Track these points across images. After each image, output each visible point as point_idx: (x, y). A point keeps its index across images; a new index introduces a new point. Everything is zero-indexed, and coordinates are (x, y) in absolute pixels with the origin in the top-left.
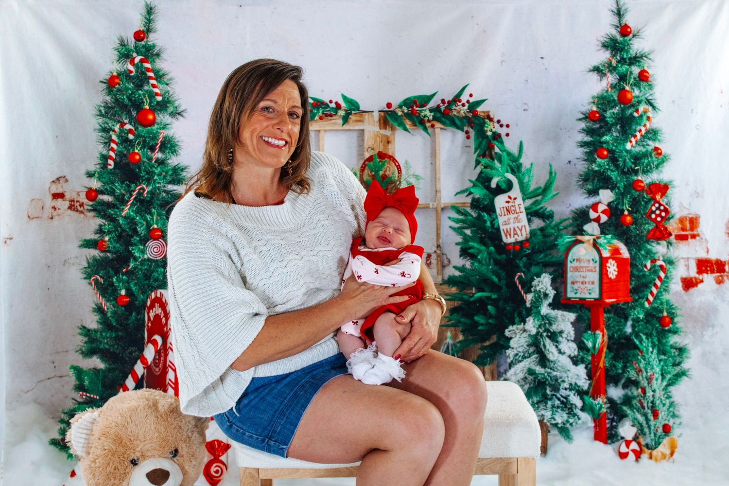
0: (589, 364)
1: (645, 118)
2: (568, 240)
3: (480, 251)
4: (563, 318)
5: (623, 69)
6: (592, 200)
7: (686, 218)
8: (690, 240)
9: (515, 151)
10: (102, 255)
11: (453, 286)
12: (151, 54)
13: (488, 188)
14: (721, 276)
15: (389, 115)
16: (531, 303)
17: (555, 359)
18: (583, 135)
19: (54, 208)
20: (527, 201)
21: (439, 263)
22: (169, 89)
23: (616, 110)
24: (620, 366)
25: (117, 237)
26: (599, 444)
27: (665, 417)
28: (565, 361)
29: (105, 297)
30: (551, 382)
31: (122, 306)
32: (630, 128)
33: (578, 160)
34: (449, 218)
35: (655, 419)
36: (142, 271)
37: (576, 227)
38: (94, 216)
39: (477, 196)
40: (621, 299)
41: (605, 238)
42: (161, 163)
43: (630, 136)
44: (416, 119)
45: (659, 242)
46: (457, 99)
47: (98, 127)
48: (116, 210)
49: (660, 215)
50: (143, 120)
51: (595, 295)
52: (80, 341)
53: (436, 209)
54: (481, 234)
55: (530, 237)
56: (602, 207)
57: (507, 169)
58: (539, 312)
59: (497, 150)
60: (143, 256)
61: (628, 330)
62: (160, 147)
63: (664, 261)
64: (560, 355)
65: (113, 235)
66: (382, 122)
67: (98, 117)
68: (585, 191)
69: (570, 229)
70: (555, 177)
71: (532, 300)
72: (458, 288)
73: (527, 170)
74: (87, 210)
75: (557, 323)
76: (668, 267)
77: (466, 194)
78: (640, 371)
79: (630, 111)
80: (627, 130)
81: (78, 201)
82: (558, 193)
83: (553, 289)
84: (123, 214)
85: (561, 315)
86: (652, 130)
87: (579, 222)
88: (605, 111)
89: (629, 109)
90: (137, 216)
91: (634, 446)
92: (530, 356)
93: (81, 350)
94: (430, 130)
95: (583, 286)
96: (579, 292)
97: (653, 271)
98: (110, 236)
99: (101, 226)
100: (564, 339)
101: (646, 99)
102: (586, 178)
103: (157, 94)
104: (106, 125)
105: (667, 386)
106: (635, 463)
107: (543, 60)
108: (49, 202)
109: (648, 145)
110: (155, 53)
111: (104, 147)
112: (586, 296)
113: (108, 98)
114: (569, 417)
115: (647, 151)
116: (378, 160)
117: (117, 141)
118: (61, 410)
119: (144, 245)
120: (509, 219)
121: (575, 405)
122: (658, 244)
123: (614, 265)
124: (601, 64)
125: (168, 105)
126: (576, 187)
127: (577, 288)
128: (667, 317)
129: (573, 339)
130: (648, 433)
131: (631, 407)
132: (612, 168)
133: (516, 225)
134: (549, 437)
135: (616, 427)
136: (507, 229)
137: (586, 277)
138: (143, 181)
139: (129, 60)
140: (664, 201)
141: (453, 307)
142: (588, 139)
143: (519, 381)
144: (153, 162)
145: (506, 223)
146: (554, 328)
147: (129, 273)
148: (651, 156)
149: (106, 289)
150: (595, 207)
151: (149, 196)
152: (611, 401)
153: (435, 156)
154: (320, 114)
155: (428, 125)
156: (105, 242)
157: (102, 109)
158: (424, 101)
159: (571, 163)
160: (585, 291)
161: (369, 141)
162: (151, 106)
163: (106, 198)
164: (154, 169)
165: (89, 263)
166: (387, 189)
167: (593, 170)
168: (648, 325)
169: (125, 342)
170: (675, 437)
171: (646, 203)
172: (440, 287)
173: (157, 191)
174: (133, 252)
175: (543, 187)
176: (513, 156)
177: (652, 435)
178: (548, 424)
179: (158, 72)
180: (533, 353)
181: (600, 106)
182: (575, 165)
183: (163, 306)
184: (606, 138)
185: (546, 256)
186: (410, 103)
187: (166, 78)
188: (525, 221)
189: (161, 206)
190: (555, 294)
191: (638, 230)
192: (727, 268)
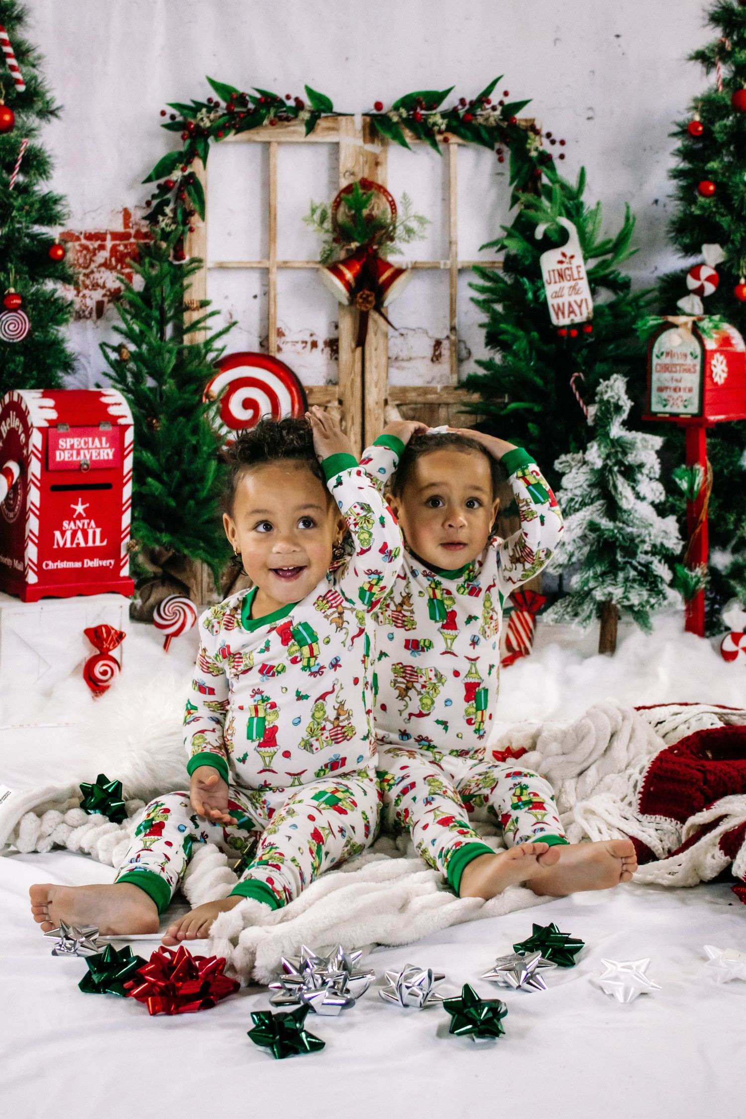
0: (683, 515)
2: (652, 323)
3: (516, 338)
4: (645, 444)
5: (742, 57)
6: (691, 261)
9: (572, 181)
11: (473, 392)
12: (9, 16)
13: (530, 239)
15: (377, 120)
16: (594, 420)
17: (630, 507)
18: (678, 158)
20: (590, 260)
21: (454, 354)
22: (35, 72)
23: (729, 121)
24: (732, 519)
26: (692, 638)
28: (645, 511)
30: (624, 544)
33: (669, 199)
37: (665, 302)
39: (514, 252)
40: (732, 415)
41: (711, 321)
42: (23, 190)
44: (420, 129)
46: (483, 98)
51: (694, 409)
53: (450, 270)
54: (519, 311)
55: (595, 317)
56: (706, 272)
57: (560, 210)
58: (607, 434)
59: (545, 180)
62: (21, 165)
64: (639, 502)
66: (367, 131)
68: (679, 247)
69: (657, 305)
70: (633, 225)
71: (596, 415)
72: (481, 395)
73: (591, 212)
75: (635, 453)
77: (496, 248)
80: (745, 151)
82: (638, 250)
83: (629, 398)
85: (641, 440)
87: (670, 295)
88: (712, 122)
92: (592, 503)
94: (441, 147)
95: (675, 395)
96: (671, 403)
100: (645, 477)
102: (682, 227)
103: (18, 81)
107: (620, 39)
110: (14, 15)
112: (682, 410)
114: (650, 596)
116: (361, 191)
120: (562, 289)
121: (661, 577)
123: (722, 362)
124: (708, 48)
125: (35, 99)
126: (666, 241)
127: (666, 397)
129: (657, 476)
132: (722, 210)
133: (572, 299)
134: (619, 626)
135: (718, 612)
136: (558, 304)
137: (680, 381)
142: (684, 165)
143: (574, 541)
144: (11, 189)
145: (557, 295)
146: (630, 459)
150: (695, 271)
151: (4, 242)
152: (714, 571)
153: (449, 187)
154: (272, 115)
158: (434, 99)
159: (659, 203)
160: (679, 402)
161: (347, 161)
162: (8, 100)
164: (12, 200)
166: (374, 237)
167: (692, 213)
172: (456, 392)
173: (17, 235)
175: (615, 240)
176: (571, 191)
178: (619, 606)
179: (20, 45)
180: (598, 497)
181: (704, 114)
182: (665, 206)
183: (23, 415)
184: (713, 165)
185: (617, 348)
186: (410, 102)
187: (32, 56)
188: (586, 293)
189: (22, 258)
190: (633, 407)
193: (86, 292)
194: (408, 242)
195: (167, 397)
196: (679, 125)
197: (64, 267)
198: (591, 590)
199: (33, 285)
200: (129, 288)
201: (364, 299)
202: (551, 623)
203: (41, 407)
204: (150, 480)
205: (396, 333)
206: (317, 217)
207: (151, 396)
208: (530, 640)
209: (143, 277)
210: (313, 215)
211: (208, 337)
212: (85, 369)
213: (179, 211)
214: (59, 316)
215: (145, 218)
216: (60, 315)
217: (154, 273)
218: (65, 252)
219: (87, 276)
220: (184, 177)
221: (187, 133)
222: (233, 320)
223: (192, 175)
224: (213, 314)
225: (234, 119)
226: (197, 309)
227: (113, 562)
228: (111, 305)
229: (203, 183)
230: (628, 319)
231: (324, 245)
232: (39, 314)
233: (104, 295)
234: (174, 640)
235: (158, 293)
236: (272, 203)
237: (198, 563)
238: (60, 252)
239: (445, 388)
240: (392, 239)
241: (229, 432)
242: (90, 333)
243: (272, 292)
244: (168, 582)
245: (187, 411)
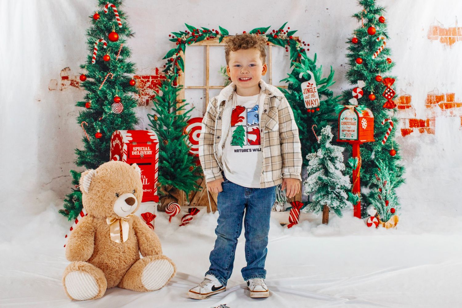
0: (351, 175)
1: (382, 42)
2: (340, 107)
4: (338, 150)
5: (371, 16)
6: (354, 86)
7: (404, 97)
8: (406, 109)
9: (312, 59)
10: (87, 110)
12: (117, 2)
13: (297, 78)
14: (423, 129)
16: (320, 141)
17: (333, 172)
18: (349, 51)
19: (63, 85)
20: (318, 85)
22: (125, 21)
23: (367, 38)
24: (368, 176)
25: (96, 101)
26: (357, 219)
27: (392, 205)
28: (338, 173)
29: (88, 133)
30: (331, 185)
31: (98, 138)
32: (374, 48)
33: (346, 64)
35: (386, 205)
36: (109, 120)
37: (344, 100)
38: (84, 89)
39: (291, 83)
40: (369, 140)
41: (360, 107)
42: (121, 61)
43: (374, 52)
45: (390, 109)
46: (281, 30)
47: (87, 41)
48: (96, 86)
49: (390, 95)
50: (112, 38)
51: (355, 137)
52: (76, 157)
54: (294, 103)
55: (320, 106)
56: (359, 90)
57: (308, 68)
58: (325, 146)
59: (302, 58)
60: (110, 112)
61: (373, 157)
62: (120, 53)
63: (392, 120)
64: (336, 170)
65: (94, 100)
67: (88, 36)
68: (350, 81)
69: (342, 101)
70: (334, 73)
71: (321, 139)
73: (319, 69)
74: (80, 86)
75: (334, 153)
76: (394, 123)
77: (286, 81)
78: (379, 179)
79: (374, 39)
80: (372, 48)
81: (75, 81)
82: (335, 82)
83: (332, 134)
84: (100, 88)
85: (337, 148)
86: (386, 49)
87: (346, 98)
88: (361, 38)
89: (373, 37)
90: (107, 90)
91: (375, 220)
92: (319, 170)
93: (76, 162)
95: (348, 133)
96: (347, 135)
97: (386, 125)
98: (92, 100)
99: (87, 95)
100: (338, 161)
101: (383, 32)
102: (350, 74)
103: (120, 24)
104: (92, 40)
105: (393, 188)
106: (376, 229)
107: (328, 10)
108: (60, 81)
109: (384, 57)
110: (119, 2)
111: (90, 52)
112: (351, 138)
113: (93, 26)
114: (340, 204)
115: (383, 60)
117: (97, 49)
118: (65, 194)
119: (111, 105)
120: (309, 95)
121: (344, 197)
122: (389, 111)
123: (365, 121)
124: (359, 13)
125: (126, 30)
126: (345, 79)
127: (345, 134)
128: (394, 150)
129: (342, 161)
130: (383, 213)
131: (374, 198)
132: (364, 69)
133: (312, 99)
134: (329, 214)
135: (366, 209)
136: (307, 101)
137: (350, 128)
138: (111, 71)
139: (105, 6)
140: (392, 87)
142: (352, 53)
143: (313, 184)
144: (117, 60)
145: (307, 98)
146: (333, 155)
147: (103, 121)
148: (385, 63)
149: (89, 129)
150: (355, 90)
151: (114, 79)
152: (363, 195)
153: (269, 60)
154: (207, 36)
156: (90, 103)
157: (90, 31)
158: (263, 30)
159: (342, 66)
160: (350, 135)
162: (116, 30)
163: (91, 80)
164: (117, 64)
165: (80, 115)
167: (354, 70)
168: (383, 155)
169: (99, 158)
170: (397, 215)
171: (383, 88)
173: (119, 76)
174: (105, 109)
175: (327, 78)
176: (311, 62)
177: (385, 214)
178: (329, 207)
179: (120, 12)
180: (321, 168)
181: (358, 36)
182: (344, 67)
183: (120, 139)
184: (361, 53)
185: (329, 116)
186: (256, 31)
187: (124, 16)
188: (317, 97)
189: (120, 85)
190: (333, 137)
191: (378, 103)
192: (426, 124)
193: (143, 96)
195: (171, 133)
197: (134, 89)
198: (319, 201)
199: (124, 94)
200: (158, 95)
202: (305, 213)
203: (127, 136)
204: (164, 162)
206: (223, 71)
207: (165, 133)
208: (298, 218)
209: (163, 91)
211: (185, 113)
212: (142, 123)
213: (175, 69)
214: (133, 105)
215: (163, 71)
217: (166, 90)
218: (135, 83)
219: (143, 91)
220: (177, 57)
221: (178, 42)
222: (194, 107)
223: (180, 57)
224: (187, 104)
225: (194, 38)
226: (181, 102)
227: (151, 190)
228: (151, 101)
229: (183, 59)
230: (332, 106)
231: (225, 80)
232: (126, 104)
233: (149, 98)
234: (173, 218)
235: (167, 97)
236: (208, 66)
237: (181, 190)
238: (133, 83)
241: (192, 145)
242: (144, 111)
243: (207, 98)
244: (170, 198)
245: (177, 138)
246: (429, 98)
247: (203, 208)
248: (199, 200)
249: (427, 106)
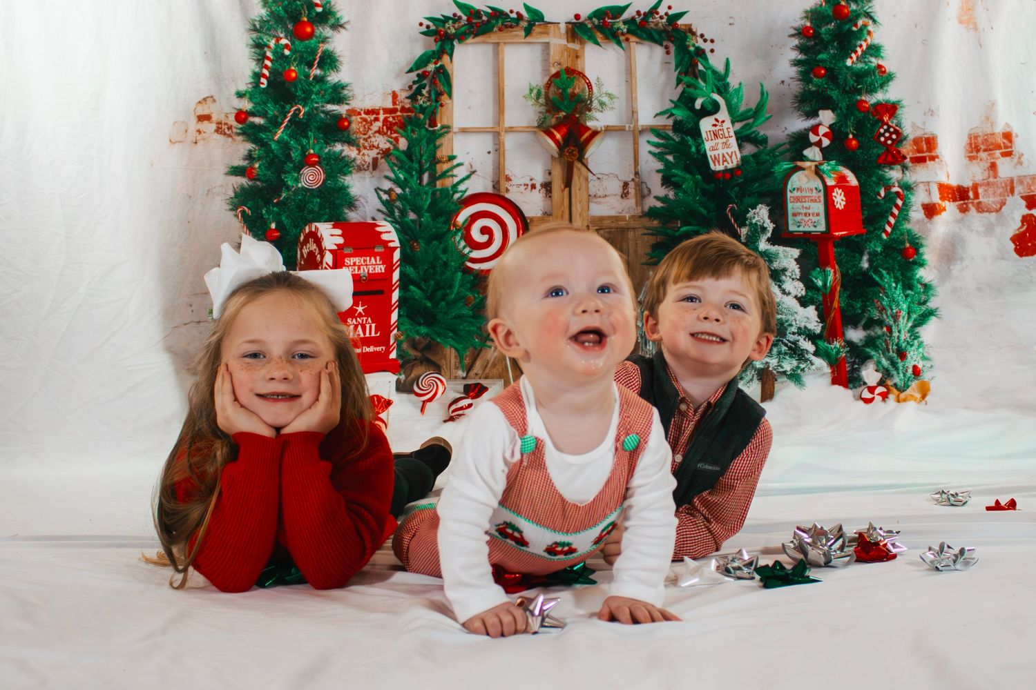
0: (820, 304)
1: (865, 32)
2: (785, 166)
3: (685, 180)
4: (786, 254)
6: (812, 122)
7: (921, 138)
8: (928, 162)
9: (720, 68)
10: (250, 183)
11: (655, 219)
13: (691, 107)
14: (965, 203)
15: (576, 26)
16: (747, 237)
18: (796, 52)
19: (199, 132)
20: (736, 124)
21: (638, 192)
23: (832, 26)
24: (859, 305)
25: (268, 163)
28: (790, 303)
29: (251, 231)
32: (849, 43)
33: (792, 80)
34: (648, 142)
36: (295, 202)
37: (794, 152)
38: (243, 141)
39: (679, 118)
40: (851, 232)
41: (828, 165)
42: (320, 80)
43: (850, 52)
44: (608, 32)
45: (892, 166)
46: (654, 11)
47: (251, 42)
48: (268, 133)
49: (890, 138)
50: (300, 33)
51: (822, 228)
53: (633, 131)
54: (686, 160)
55: (742, 165)
56: (823, 130)
57: (712, 88)
58: (757, 247)
59: (700, 67)
60: (297, 185)
61: (865, 265)
62: (318, 63)
63: (900, 187)
64: (785, 296)
65: (264, 161)
66: (569, 34)
67: (252, 32)
68: (801, 113)
69: (788, 154)
70: (766, 98)
71: (747, 234)
72: (660, 221)
73: (735, 90)
74: (236, 133)
75: (778, 261)
76: (906, 193)
77: (667, 116)
78: (884, 309)
79: (847, 27)
80: (845, 45)
81: (226, 124)
82: (771, 116)
83: (771, 222)
84: (276, 138)
85: (782, 251)
86: (874, 46)
87: (797, 147)
88: (820, 27)
89: (846, 24)
90: (291, 140)
94: (623, 45)
95: (806, 219)
96: (804, 224)
97: (889, 198)
98: (260, 162)
99: (250, 151)
100: (788, 278)
101: (865, 12)
102: (803, 99)
103: (317, 5)
104: (260, 41)
108: (193, 124)
109: (871, 62)
111: (257, 64)
112: (812, 229)
113: (264, 12)
114: (799, 363)
115: (869, 68)
116: (566, 76)
117: (272, 57)
119: (299, 173)
120: (717, 144)
121: (806, 350)
122: (892, 169)
123: (841, 194)
125: (330, 16)
126: (793, 109)
127: (799, 220)
128: (910, 248)
129: (798, 277)
131: (875, 348)
132: (831, 87)
133: (725, 151)
136: (715, 155)
137: (809, 208)
138: (299, 101)
140: (893, 123)
141: (655, 242)
142: (801, 57)
144: (311, 79)
145: (713, 149)
146: (775, 265)
147: (282, 204)
148: (874, 75)
149: (254, 223)
150: (815, 129)
151: (306, 117)
152: (850, 344)
153: (631, 73)
154: (500, 24)
155: (622, 38)
156: (254, 169)
157: (256, 23)
158: (618, 11)
159: (785, 83)
160: (809, 223)
161: (555, 55)
162: (310, 18)
163: (258, 120)
164: (312, 87)
165: (235, 192)
166: (576, 108)
167: (809, 90)
168: (888, 259)
171: (873, 125)
172: (641, 219)
173: (315, 112)
174: (286, 180)
175: (754, 108)
176: (719, 75)
178: (775, 372)
181: (813, 22)
182: (789, 85)
183: (318, 241)
184: (822, 56)
185: (761, 185)
186: (601, 14)
188: (735, 147)
189: (319, 129)
190: (774, 228)
191: (866, 155)
192: (971, 194)
193: (365, 152)
194: (602, 112)
195: (424, 226)
196: (795, 29)
197: (349, 134)
199: (326, 147)
200: (396, 148)
201: (571, 153)
203: (332, 235)
204: (412, 288)
205: (595, 178)
206: (534, 95)
207: (412, 225)
209: (406, 139)
210: (531, 93)
211: (455, 182)
212: (365, 207)
213: (433, 93)
214: (344, 169)
215: (407, 98)
216: (346, 168)
217: (414, 136)
218: (350, 123)
219: (365, 140)
220: (436, 68)
221: (438, 37)
222: (473, 170)
223: (442, 67)
224: (458, 165)
225: (473, 27)
226: (446, 161)
227: (384, 348)
228: (383, 160)
229: (450, 72)
230: (768, 165)
231: (539, 115)
232: (331, 168)
233: (378, 154)
234: (429, 405)
235: (417, 149)
236: (501, 86)
237: (447, 348)
238: (346, 124)
239: (632, 217)
240: (590, 110)
241: (471, 252)
242: (368, 180)
243: (502, 149)
244: (424, 363)
245: (440, 237)
246: (973, 142)
247: (494, 384)
248: (486, 366)
249: (969, 157)
